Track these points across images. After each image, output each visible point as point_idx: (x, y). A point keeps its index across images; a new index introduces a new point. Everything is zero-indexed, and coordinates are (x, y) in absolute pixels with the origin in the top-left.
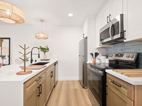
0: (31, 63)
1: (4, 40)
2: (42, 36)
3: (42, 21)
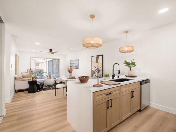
0: (113, 78)
1: (99, 57)
2: (126, 49)
3: (126, 32)
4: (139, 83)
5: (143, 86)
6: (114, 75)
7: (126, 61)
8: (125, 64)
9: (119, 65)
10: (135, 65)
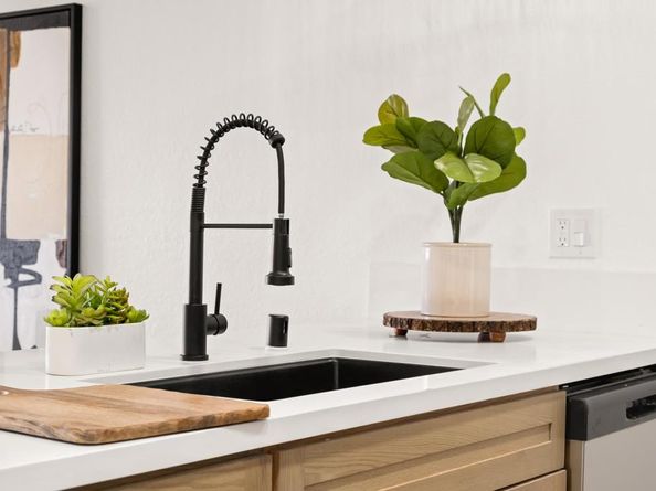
0: (195, 349)
4: (554, 410)
5: (594, 451)
6: (208, 299)
7: (395, 106)
8: (388, 155)
9: (277, 142)
10: (511, 172)
